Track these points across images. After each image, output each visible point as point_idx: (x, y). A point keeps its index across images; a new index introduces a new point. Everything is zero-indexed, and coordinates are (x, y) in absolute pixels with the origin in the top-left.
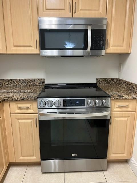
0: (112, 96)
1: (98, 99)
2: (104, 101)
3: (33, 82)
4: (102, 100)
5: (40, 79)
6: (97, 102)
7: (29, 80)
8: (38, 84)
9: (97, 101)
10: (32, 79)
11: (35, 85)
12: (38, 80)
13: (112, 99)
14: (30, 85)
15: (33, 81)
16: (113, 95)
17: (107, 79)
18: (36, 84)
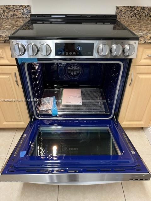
0: (141, 37)
1: (116, 44)
2: (127, 47)
3: (11, 11)
4: (123, 45)
5: (22, 6)
6: (115, 48)
7: (5, 9)
8: (20, 16)
9: (114, 46)
10: (9, 6)
11: (15, 17)
12: (20, 8)
13: (141, 42)
14: (7, 18)
15: (12, 9)
16: (143, 35)
17: (133, 9)
18: (17, 15)
